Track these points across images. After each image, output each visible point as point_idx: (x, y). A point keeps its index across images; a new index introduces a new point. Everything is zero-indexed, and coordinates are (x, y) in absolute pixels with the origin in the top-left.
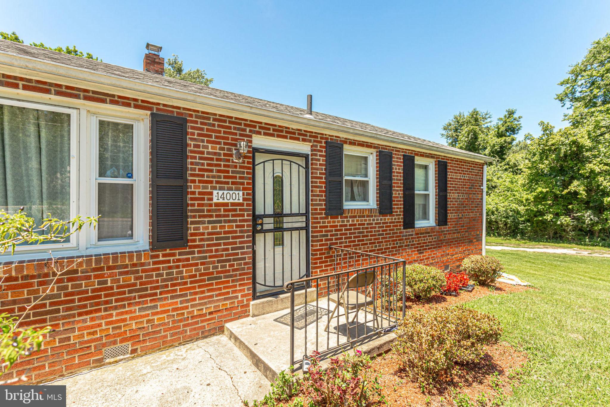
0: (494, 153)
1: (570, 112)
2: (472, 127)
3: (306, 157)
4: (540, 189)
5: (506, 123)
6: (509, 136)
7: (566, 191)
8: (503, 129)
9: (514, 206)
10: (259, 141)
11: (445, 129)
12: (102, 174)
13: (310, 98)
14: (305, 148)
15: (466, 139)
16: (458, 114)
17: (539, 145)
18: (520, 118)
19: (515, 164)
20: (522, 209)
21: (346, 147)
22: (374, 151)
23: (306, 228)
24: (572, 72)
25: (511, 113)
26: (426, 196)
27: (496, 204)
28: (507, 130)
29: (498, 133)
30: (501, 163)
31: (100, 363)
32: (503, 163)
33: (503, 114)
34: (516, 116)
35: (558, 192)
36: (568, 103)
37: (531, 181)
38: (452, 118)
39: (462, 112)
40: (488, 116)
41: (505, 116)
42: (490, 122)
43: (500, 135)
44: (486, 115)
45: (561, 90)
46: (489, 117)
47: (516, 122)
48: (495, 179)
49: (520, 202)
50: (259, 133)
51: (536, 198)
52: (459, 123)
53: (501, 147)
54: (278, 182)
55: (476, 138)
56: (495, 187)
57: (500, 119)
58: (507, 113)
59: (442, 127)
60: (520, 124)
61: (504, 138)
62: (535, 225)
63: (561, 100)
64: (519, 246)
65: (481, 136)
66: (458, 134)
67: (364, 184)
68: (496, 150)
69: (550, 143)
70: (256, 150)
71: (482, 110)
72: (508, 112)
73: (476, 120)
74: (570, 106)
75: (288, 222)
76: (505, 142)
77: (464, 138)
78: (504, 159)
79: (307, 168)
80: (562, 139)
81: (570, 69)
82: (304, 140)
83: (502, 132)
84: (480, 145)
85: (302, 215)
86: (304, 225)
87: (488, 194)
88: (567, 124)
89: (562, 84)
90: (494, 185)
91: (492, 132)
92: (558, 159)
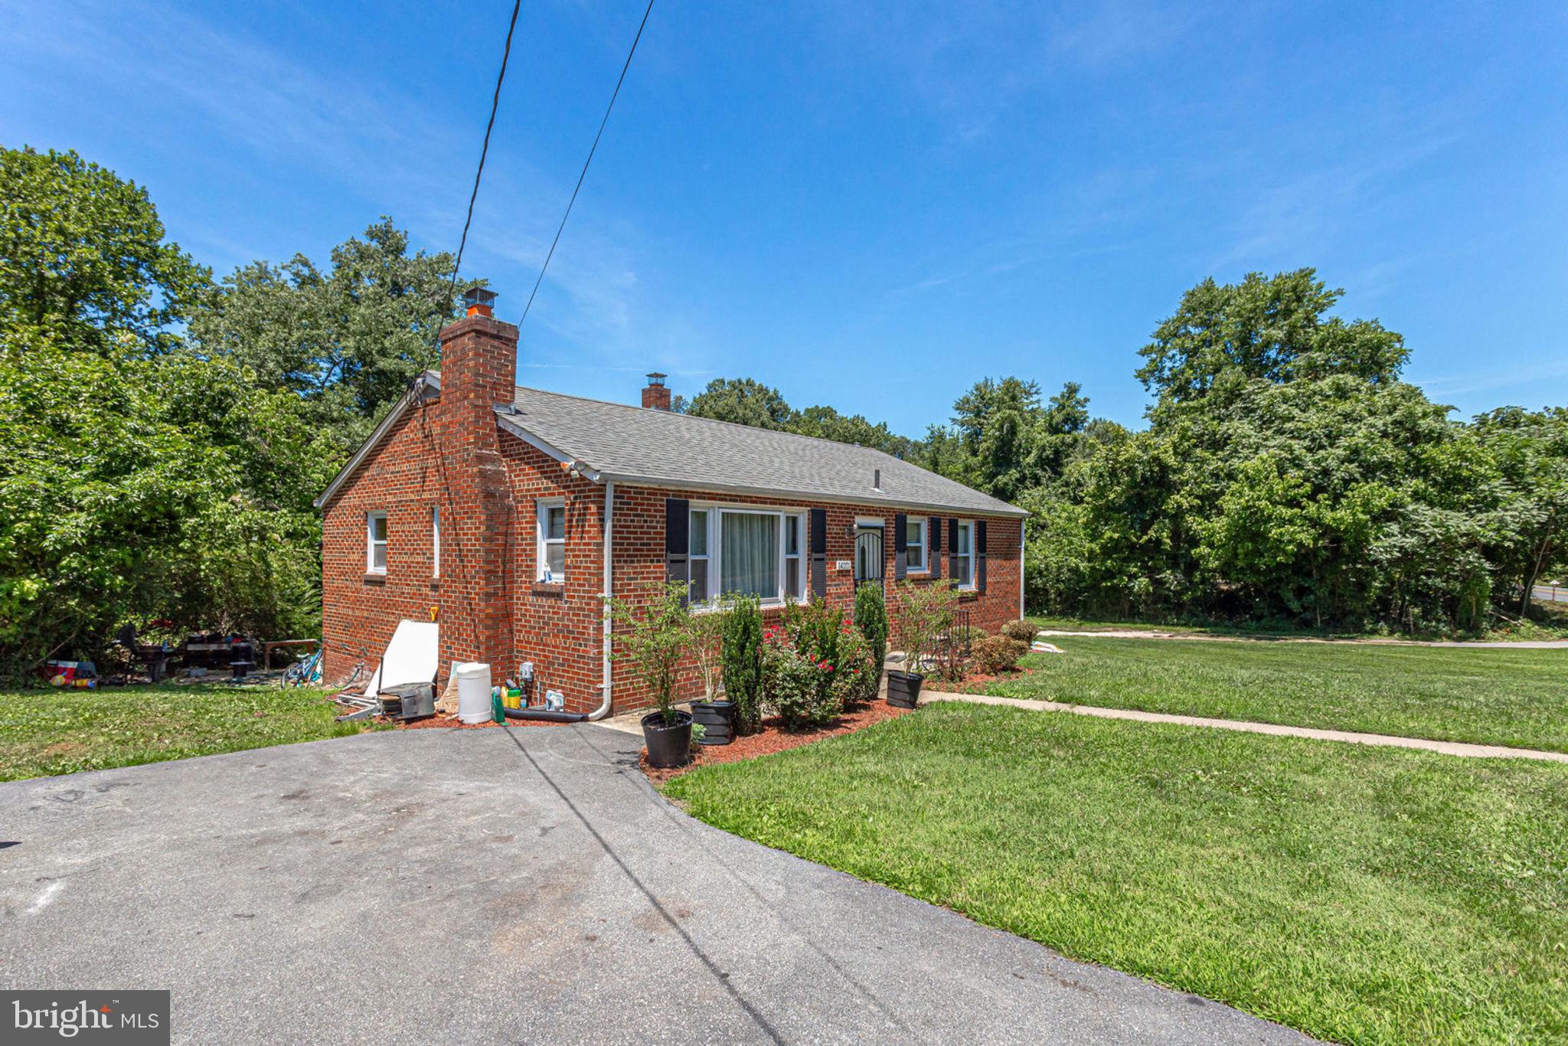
0: (1042, 462)
1: (1155, 403)
2: (1008, 411)
3: (882, 529)
4: (1108, 534)
5: (1064, 408)
6: (1069, 432)
7: (1145, 538)
8: (1059, 418)
9: (1073, 561)
10: (858, 520)
11: (957, 409)
12: (787, 552)
13: (877, 472)
14: (879, 522)
15: (997, 433)
16: (982, 381)
17: (1107, 460)
18: (1087, 400)
19: (1078, 480)
20: (1083, 566)
21: (908, 517)
22: (926, 518)
24: (1158, 335)
25: (1072, 390)
26: (966, 559)
27: (1046, 557)
28: (1066, 421)
29: (1051, 425)
30: (1054, 481)
32: (1058, 483)
33: (1059, 391)
34: (1080, 396)
35: (1134, 539)
36: (1154, 387)
37: (1096, 519)
38: (971, 388)
39: (989, 377)
40: (1033, 390)
41: (1063, 396)
42: (1038, 401)
43: (1054, 429)
44: (1032, 387)
45: (1144, 363)
46: (1036, 393)
47: (1080, 408)
48: (1044, 513)
49: (1080, 555)
50: (857, 514)
51: (1103, 547)
52: (983, 398)
53: (1057, 452)
54: (863, 551)
55: (1013, 430)
56: (1044, 527)
57: (1053, 399)
58: (1065, 390)
59: (954, 404)
60: (1085, 412)
61: (1061, 436)
62: (1103, 594)
63: (1145, 381)
64: (1078, 629)
65: (1022, 430)
66: (982, 420)
68: (1048, 457)
69: (1121, 459)
71: (1023, 378)
72: (1070, 387)
73: (1014, 398)
74: (1155, 392)
76: (1063, 443)
77: (993, 431)
78: (1061, 474)
79: (882, 538)
80: (1139, 452)
81: (1157, 328)
82: (878, 515)
83: (1057, 424)
84: (1020, 445)
85: (877, 579)
87: (1032, 539)
88: (1147, 425)
89: (1143, 353)
90: (1041, 521)
91: (1041, 421)
92: (1133, 485)
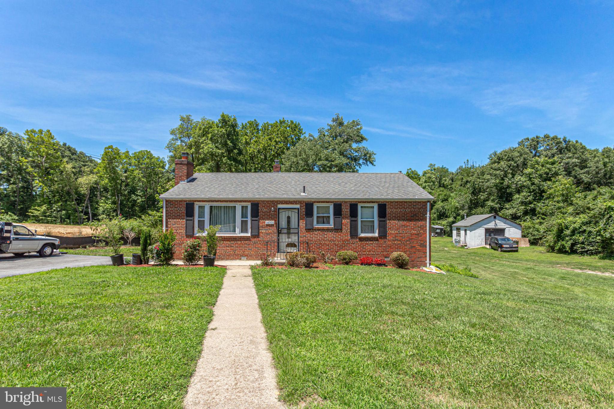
3: (298, 209)
10: (280, 206)
12: (242, 218)
13: (304, 187)
14: (298, 206)
21: (316, 203)
22: (331, 204)
23: (298, 233)
31: (240, 259)
50: (279, 204)
54: (289, 218)
67: (329, 217)
70: (279, 209)
75: (292, 231)
79: (298, 213)
82: (296, 204)
85: (296, 228)
86: (297, 232)
